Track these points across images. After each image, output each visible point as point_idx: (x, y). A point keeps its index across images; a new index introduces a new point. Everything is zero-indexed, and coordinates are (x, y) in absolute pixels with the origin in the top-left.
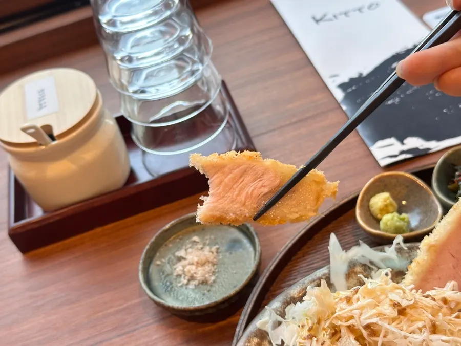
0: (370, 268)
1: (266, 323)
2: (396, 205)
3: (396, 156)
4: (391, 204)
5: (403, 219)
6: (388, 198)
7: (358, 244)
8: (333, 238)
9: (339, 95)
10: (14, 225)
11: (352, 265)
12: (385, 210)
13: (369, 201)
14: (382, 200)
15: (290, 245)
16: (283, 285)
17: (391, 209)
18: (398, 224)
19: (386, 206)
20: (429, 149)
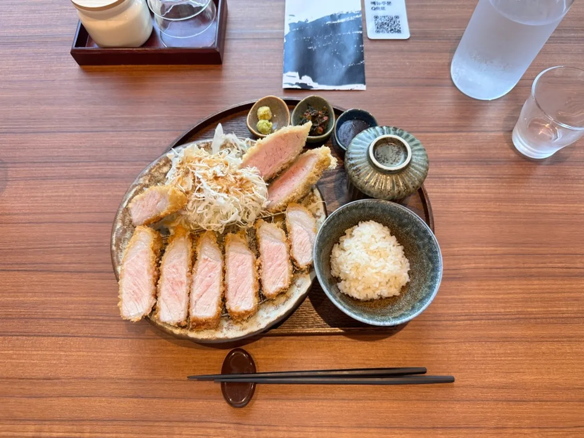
0: (233, 146)
1: (172, 156)
2: (271, 116)
3: (292, 85)
4: (268, 115)
5: (268, 125)
6: (267, 111)
7: (232, 133)
8: (220, 125)
9: (287, 30)
10: (74, 48)
11: (227, 141)
12: (264, 117)
13: (258, 108)
14: (263, 111)
15: (210, 117)
16: (200, 136)
17: (266, 117)
18: (264, 127)
19: (264, 115)
20: (312, 87)
